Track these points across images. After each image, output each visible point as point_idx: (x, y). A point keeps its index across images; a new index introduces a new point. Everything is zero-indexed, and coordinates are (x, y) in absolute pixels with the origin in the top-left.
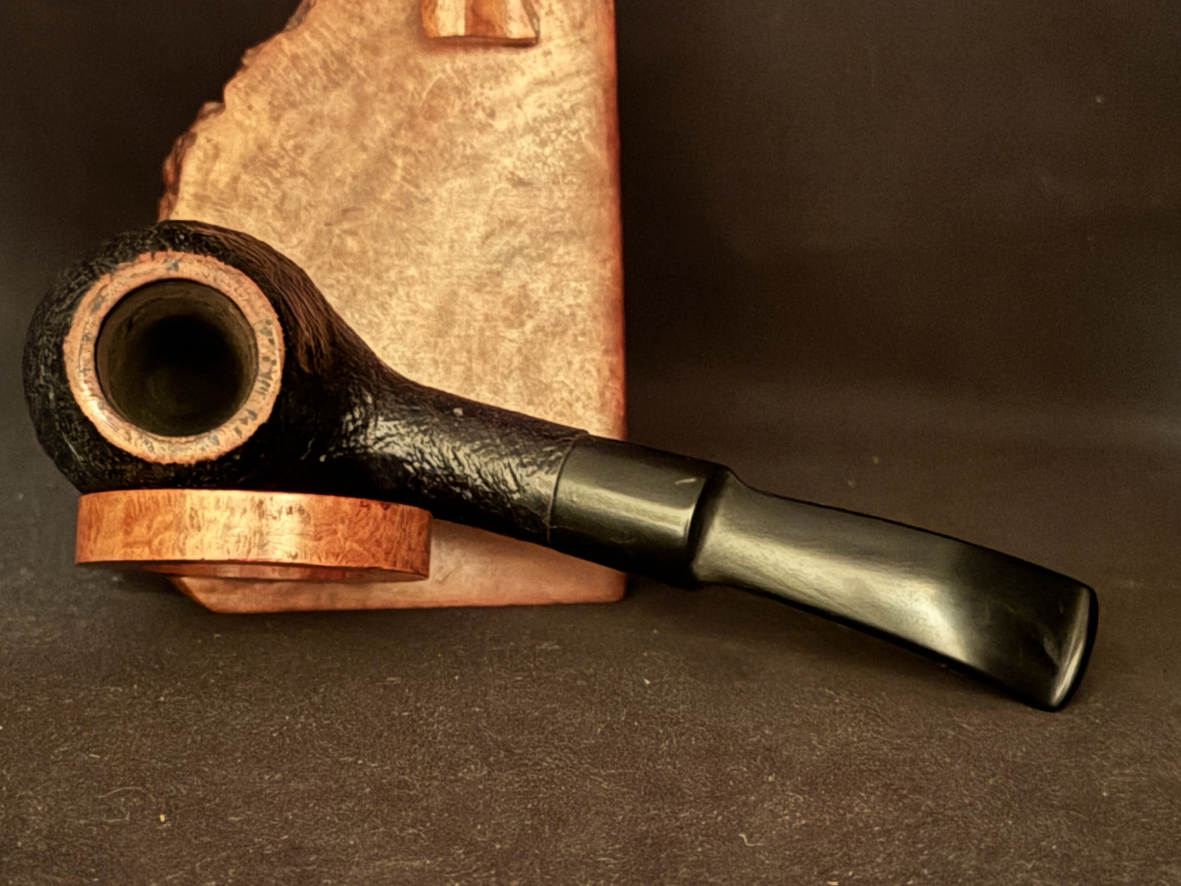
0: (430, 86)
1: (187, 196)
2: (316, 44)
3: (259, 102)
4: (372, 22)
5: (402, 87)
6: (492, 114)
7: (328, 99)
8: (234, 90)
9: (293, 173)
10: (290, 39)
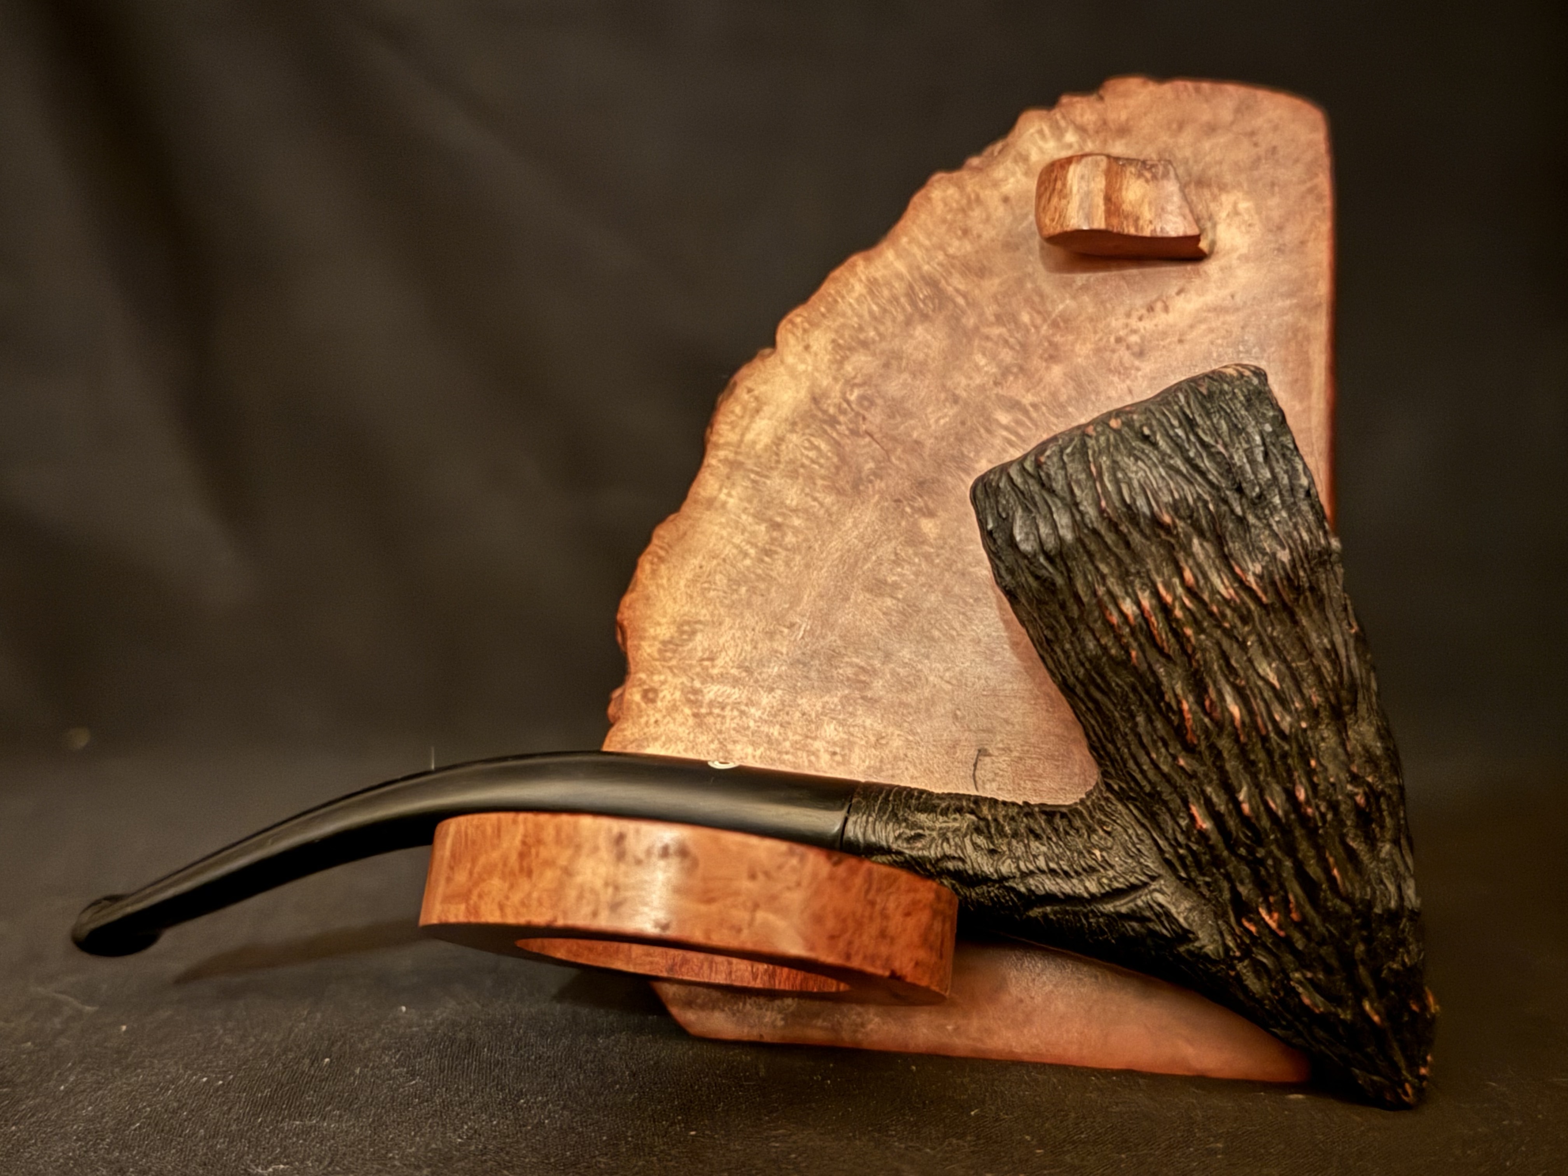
0: (1054, 316)
1: (714, 462)
2: (900, 266)
3: (820, 340)
4: (979, 236)
5: (1014, 318)
6: (1141, 354)
7: (911, 336)
8: (789, 326)
9: (855, 433)
10: (868, 260)
